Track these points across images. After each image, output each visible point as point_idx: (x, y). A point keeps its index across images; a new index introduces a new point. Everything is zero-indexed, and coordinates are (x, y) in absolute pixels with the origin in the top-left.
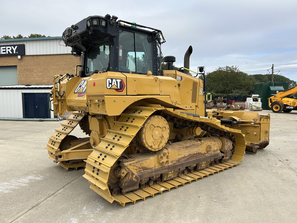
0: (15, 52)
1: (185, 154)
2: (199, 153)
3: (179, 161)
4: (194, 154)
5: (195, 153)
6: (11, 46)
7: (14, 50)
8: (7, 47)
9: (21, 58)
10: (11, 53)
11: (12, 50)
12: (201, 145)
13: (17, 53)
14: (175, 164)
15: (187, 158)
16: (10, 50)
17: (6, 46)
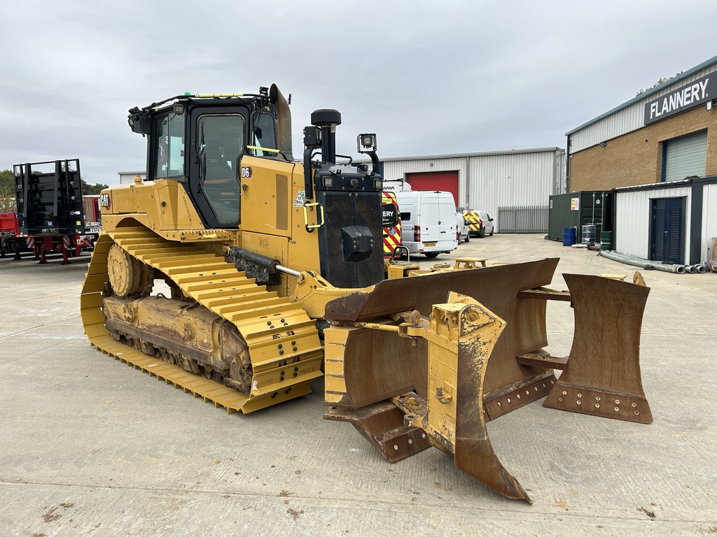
0: (703, 97)
1: (156, 321)
2: (175, 332)
3: (150, 327)
4: (169, 330)
5: (170, 328)
6: (697, 82)
7: (703, 89)
8: (694, 87)
9: (712, 106)
10: (698, 99)
11: (700, 93)
12: (178, 316)
13: (707, 95)
14: (144, 329)
15: (158, 330)
16: (695, 93)
17: (691, 85)
